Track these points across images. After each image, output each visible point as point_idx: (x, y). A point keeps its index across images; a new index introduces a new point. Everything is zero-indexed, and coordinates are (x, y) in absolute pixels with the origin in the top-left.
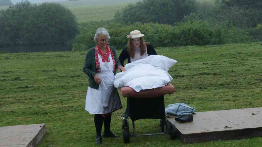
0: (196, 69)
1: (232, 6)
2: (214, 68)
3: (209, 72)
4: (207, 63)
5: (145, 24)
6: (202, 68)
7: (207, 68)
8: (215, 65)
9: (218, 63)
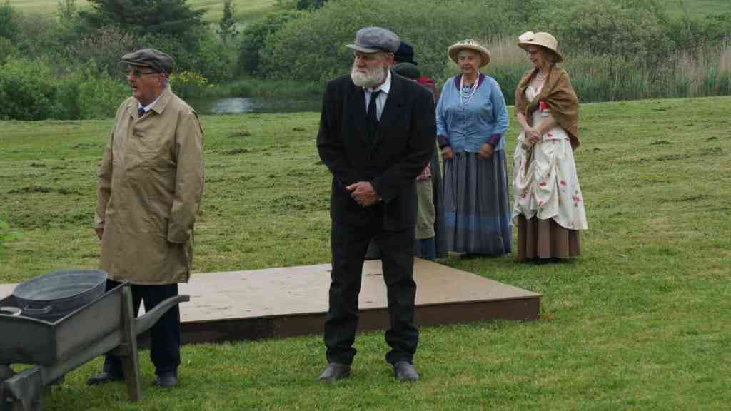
0: (15, 178)
2: (60, 177)
3: (47, 186)
4: (42, 163)
6: (30, 176)
7: (43, 175)
8: (62, 169)
9: (71, 164)
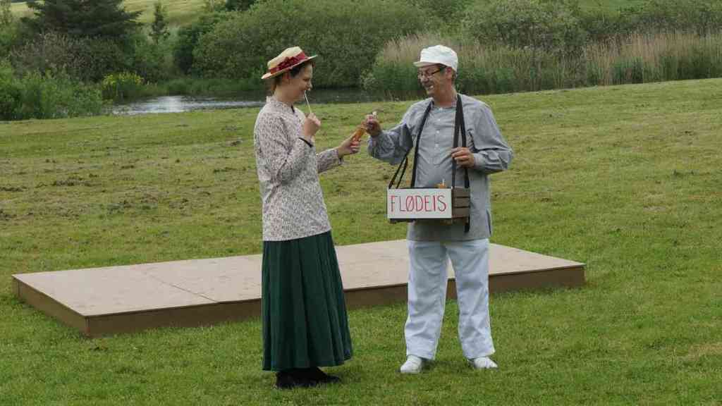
1: (43, 33)
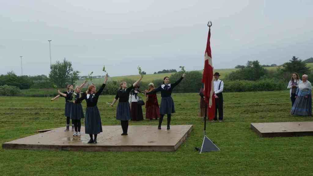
5: (241, 81)
